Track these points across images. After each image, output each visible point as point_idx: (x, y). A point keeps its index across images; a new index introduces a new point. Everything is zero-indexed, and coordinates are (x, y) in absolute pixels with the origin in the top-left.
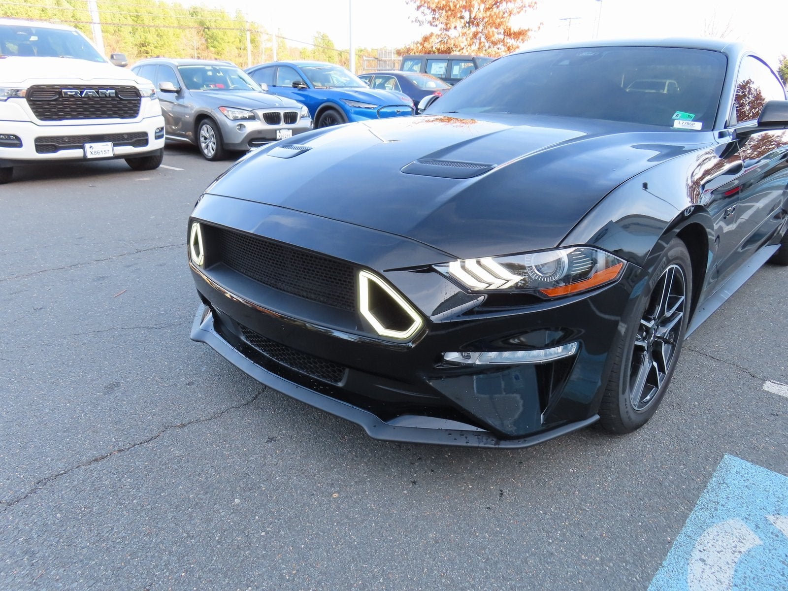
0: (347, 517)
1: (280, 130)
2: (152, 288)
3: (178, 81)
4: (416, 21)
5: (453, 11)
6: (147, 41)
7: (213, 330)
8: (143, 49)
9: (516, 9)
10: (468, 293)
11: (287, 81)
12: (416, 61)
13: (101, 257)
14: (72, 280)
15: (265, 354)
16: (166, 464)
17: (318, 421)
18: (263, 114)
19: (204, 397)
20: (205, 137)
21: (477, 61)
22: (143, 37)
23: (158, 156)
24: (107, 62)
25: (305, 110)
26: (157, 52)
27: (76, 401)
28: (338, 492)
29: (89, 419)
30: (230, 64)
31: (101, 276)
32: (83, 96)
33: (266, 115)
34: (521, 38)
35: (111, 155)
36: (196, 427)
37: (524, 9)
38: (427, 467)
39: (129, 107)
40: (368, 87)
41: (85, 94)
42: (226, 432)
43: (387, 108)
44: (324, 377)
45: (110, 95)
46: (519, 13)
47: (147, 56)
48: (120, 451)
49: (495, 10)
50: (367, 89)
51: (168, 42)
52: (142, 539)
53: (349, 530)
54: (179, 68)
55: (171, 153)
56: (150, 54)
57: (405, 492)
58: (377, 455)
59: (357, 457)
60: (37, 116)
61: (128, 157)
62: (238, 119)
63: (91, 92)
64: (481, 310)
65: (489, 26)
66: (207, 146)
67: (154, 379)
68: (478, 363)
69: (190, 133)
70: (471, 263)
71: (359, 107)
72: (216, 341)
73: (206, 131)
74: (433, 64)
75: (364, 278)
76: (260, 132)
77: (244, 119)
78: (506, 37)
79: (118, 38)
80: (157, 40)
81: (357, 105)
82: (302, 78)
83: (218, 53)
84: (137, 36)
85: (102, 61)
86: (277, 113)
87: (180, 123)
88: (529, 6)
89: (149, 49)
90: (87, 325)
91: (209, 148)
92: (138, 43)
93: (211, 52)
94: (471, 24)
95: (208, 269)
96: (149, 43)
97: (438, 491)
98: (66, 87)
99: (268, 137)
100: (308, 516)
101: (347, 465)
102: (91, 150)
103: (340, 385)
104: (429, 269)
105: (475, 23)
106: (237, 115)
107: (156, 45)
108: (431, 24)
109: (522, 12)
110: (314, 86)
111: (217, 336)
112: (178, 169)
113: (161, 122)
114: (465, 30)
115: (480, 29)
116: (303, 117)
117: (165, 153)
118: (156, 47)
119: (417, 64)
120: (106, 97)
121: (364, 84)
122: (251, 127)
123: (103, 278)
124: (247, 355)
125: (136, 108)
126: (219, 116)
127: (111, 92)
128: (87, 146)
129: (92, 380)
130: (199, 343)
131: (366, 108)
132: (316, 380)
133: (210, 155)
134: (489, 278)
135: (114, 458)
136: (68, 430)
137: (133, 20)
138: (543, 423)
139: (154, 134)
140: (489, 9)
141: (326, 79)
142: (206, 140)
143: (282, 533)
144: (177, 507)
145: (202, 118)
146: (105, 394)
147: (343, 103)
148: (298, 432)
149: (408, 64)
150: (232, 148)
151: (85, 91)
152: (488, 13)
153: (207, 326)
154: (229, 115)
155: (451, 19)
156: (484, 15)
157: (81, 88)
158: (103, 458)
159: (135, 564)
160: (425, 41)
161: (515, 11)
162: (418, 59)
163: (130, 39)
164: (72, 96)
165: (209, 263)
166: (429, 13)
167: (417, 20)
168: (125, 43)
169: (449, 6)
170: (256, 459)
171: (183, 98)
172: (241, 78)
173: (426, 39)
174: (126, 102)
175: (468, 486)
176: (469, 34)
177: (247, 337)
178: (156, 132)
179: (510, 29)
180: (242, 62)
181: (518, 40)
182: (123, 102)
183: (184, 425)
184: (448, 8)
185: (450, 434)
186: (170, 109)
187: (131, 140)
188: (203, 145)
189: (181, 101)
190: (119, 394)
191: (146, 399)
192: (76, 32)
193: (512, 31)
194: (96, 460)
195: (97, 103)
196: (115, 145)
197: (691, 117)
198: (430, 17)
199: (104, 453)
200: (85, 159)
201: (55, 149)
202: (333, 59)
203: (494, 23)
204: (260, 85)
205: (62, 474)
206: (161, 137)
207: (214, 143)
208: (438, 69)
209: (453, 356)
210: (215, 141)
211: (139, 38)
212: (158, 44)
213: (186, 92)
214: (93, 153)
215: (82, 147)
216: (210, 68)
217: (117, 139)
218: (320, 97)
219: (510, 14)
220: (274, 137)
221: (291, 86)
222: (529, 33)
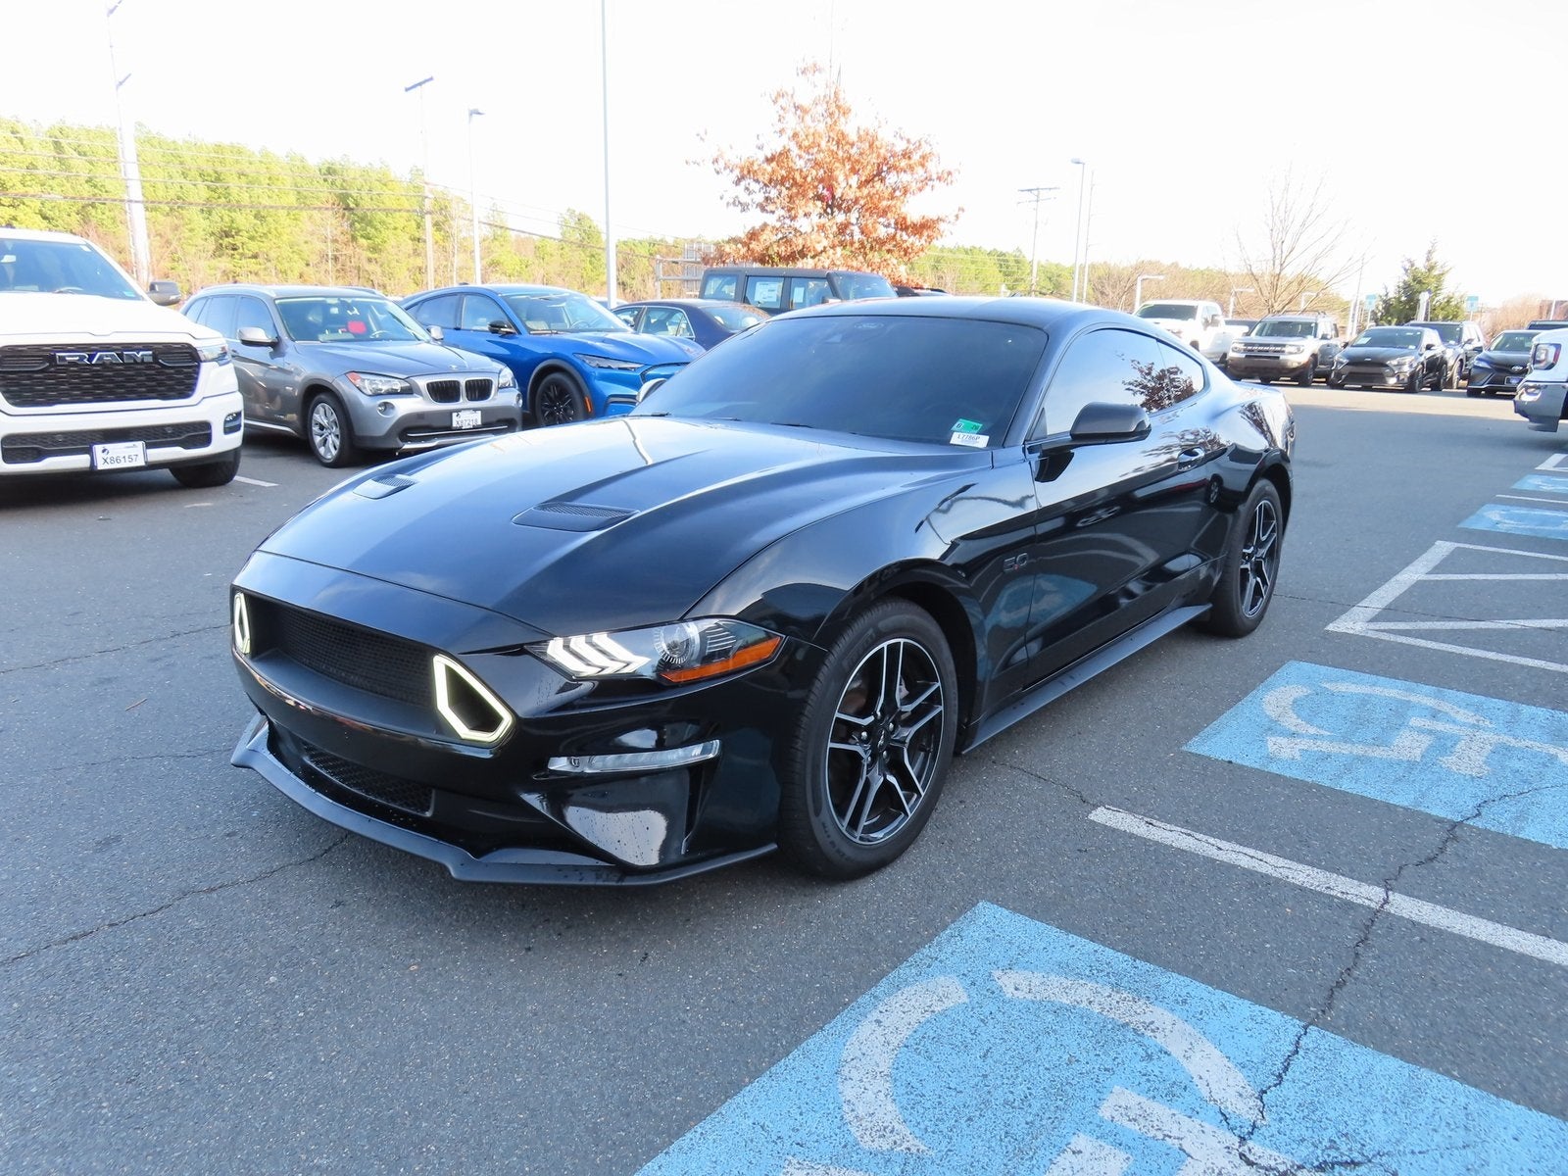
0: (423, 992)
1: (458, 411)
2: (191, 694)
3: (274, 326)
4: (734, 203)
5: (801, 186)
6: (234, 225)
7: (266, 749)
8: (226, 241)
9: (914, 184)
10: (572, 680)
11: (483, 320)
12: (729, 278)
13: (109, 646)
14: (56, 686)
15: (333, 779)
16: (178, 939)
17: (414, 879)
18: (428, 385)
19: (249, 851)
20: (320, 424)
21: (835, 279)
22: (226, 219)
23: (230, 463)
24: (143, 299)
25: (507, 375)
26: (253, 246)
27: (50, 863)
28: (418, 964)
29: (69, 886)
30: (374, 293)
31: (106, 677)
32: (94, 362)
33: (433, 387)
34: (925, 233)
35: (141, 463)
36: (231, 890)
37: (930, 183)
38: (554, 930)
39: (178, 379)
40: (631, 330)
41: (98, 359)
42: (274, 896)
43: (660, 368)
44: (408, 806)
45: (143, 360)
46: (920, 190)
47: (233, 255)
48: (111, 925)
49: (878, 185)
50: (628, 335)
51: (276, 229)
52: (131, 1027)
53: (421, 1006)
54: (277, 302)
55: (259, 452)
56: (241, 251)
57: (512, 960)
58: (487, 919)
59: (458, 921)
60: (7, 399)
61: (173, 466)
62: (381, 394)
63: (108, 357)
64: (585, 702)
65: (868, 214)
66: (325, 441)
67: (175, 830)
68: (588, 771)
69: (293, 417)
70: (578, 642)
71: (609, 368)
72: (269, 765)
73: (322, 415)
74: (758, 284)
75: (440, 664)
76: (421, 416)
77: (393, 393)
78: (899, 232)
79: (176, 221)
80: (255, 225)
81: (606, 363)
82: (508, 317)
83: (375, 249)
84: (215, 217)
85: (133, 296)
86: (454, 382)
87: (278, 399)
88: (939, 178)
89: (238, 240)
90: (76, 754)
91: (329, 446)
92: (216, 231)
93: (361, 247)
94: (835, 209)
95: (256, 658)
96: (240, 231)
97: (559, 957)
98: (64, 348)
99: (436, 424)
100: (369, 992)
101: (439, 932)
102: (104, 455)
103: (428, 814)
104: (519, 650)
105: (843, 206)
106: (380, 387)
107: (253, 233)
108: (763, 209)
109: (928, 189)
110: (529, 330)
111: (271, 757)
112: (267, 485)
113: (236, 403)
114: (823, 220)
115: (853, 216)
116: (501, 388)
117: (243, 453)
118: (252, 238)
119: (729, 283)
120: (136, 363)
121: (623, 325)
122: (405, 406)
123: (109, 680)
124: (309, 782)
125: (190, 381)
126: (344, 387)
127: (145, 355)
128: (98, 448)
129: (78, 834)
130: (244, 770)
131: (620, 369)
132: (396, 811)
133: (329, 457)
134: (602, 661)
135: (101, 935)
136: (35, 901)
137: (208, 187)
138: (686, 853)
139: (223, 423)
140: (867, 182)
141: (554, 316)
142: (322, 430)
143: (328, 1012)
144: (186, 989)
145: (316, 391)
146: (95, 852)
147: (579, 362)
148: (380, 894)
149: (713, 285)
150: (369, 444)
151: (99, 354)
152: (865, 191)
153: (258, 743)
154: (365, 388)
155: (797, 202)
156: (858, 194)
157: (90, 349)
158: (85, 935)
159: (119, 1054)
160: (751, 239)
161: (914, 186)
162: (730, 276)
163: (200, 222)
164: (73, 364)
165: (258, 651)
166: (757, 190)
167: (736, 202)
168: (191, 230)
169: (793, 179)
170: (312, 928)
171: (282, 355)
172: (394, 317)
173: (753, 235)
174: (172, 371)
175: (602, 950)
176: (831, 227)
177: (312, 757)
178: (226, 422)
179: (904, 219)
180: (420, 265)
181: (920, 238)
182: (167, 371)
183: (213, 890)
184: (791, 181)
185: (560, 870)
186: (261, 375)
187: (179, 436)
188: (318, 439)
189: (278, 362)
190: (117, 851)
191: (159, 857)
192: (88, 246)
193: (909, 223)
194: (75, 938)
195: (118, 373)
196: (149, 446)
197: (976, 428)
198: (760, 197)
199: (87, 929)
200: (92, 471)
201: (39, 455)
202: (600, 259)
203: (876, 208)
204: (429, 331)
205: (23, 957)
206: (236, 429)
207: (337, 436)
208: (766, 294)
209: (560, 764)
210: (338, 433)
211: (221, 218)
212: (257, 232)
213: (290, 346)
214: (108, 460)
215: (89, 451)
216: (334, 301)
217: (153, 436)
218: (540, 350)
219: (905, 192)
220: (447, 424)
221: (486, 328)
222: (942, 226)
